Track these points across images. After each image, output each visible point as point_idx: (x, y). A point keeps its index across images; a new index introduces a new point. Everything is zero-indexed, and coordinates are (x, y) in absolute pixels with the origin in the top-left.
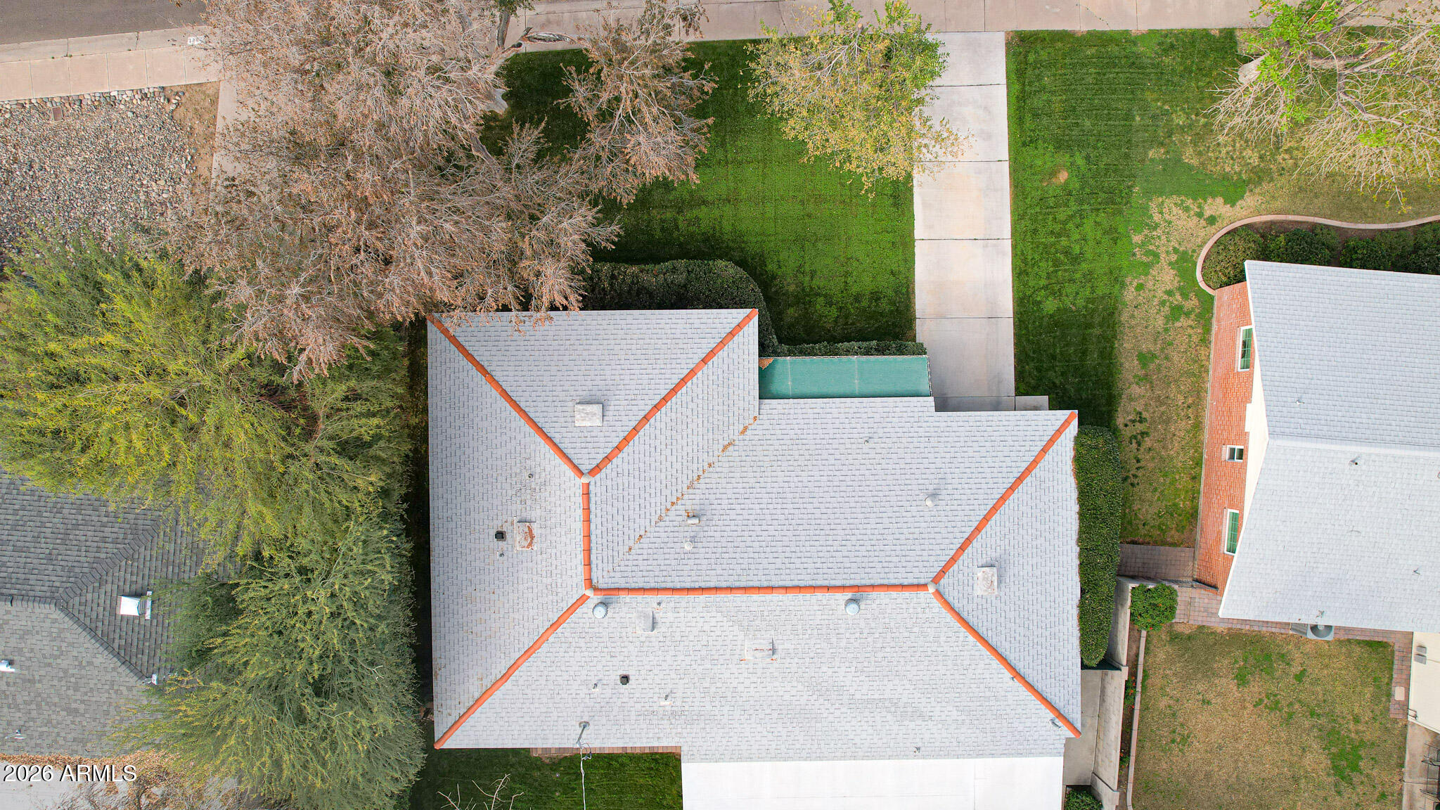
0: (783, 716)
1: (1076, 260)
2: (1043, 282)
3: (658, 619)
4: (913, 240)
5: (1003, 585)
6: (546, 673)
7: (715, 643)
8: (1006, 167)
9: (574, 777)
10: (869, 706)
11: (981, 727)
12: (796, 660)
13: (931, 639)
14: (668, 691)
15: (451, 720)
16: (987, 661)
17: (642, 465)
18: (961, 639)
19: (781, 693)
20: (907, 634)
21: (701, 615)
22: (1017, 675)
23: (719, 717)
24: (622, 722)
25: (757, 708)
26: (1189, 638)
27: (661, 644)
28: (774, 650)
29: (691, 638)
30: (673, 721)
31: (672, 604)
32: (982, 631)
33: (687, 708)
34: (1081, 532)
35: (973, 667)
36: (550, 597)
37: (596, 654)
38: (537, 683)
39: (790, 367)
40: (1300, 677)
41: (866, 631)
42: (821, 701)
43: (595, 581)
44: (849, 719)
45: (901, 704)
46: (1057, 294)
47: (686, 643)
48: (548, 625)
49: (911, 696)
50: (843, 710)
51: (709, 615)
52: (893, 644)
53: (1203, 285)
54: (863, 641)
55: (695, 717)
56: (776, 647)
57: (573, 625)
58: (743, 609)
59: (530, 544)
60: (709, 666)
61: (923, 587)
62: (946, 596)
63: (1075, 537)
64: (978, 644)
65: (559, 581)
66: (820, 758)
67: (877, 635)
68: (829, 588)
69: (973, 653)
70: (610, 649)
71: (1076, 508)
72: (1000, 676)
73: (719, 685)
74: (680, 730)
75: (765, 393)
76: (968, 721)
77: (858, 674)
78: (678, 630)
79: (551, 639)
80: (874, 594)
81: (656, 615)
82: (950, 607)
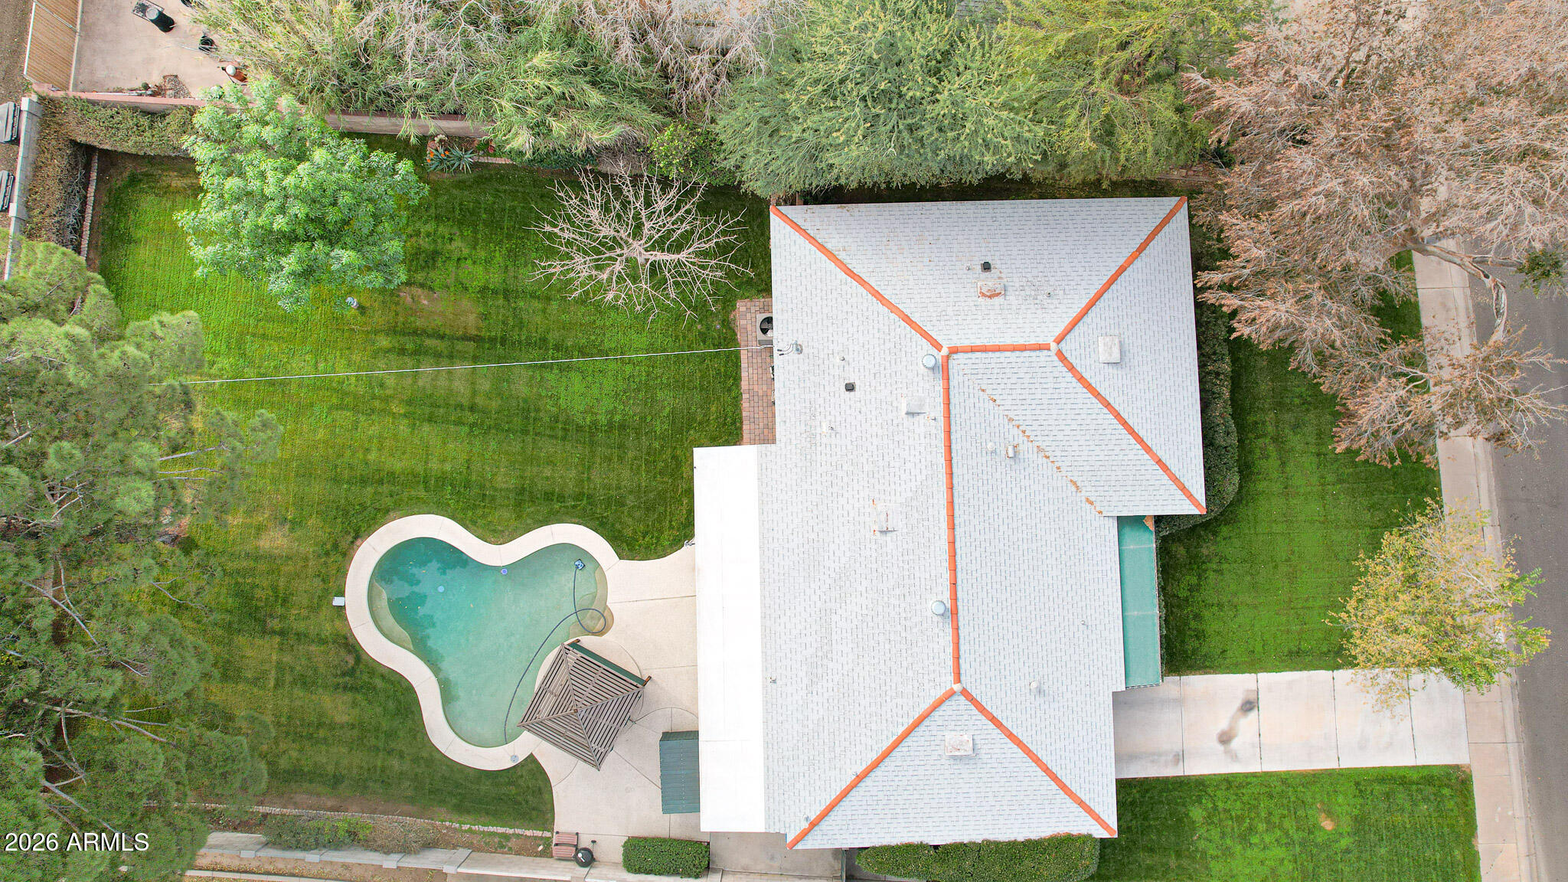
0: (811, 544)
1: (1244, 838)
2: (1220, 805)
3: (917, 418)
4: (1256, 671)
5: (952, 762)
6: (855, 311)
7: (892, 474)
8: (1332, 765)
9: (716, 342)
10: (823, 630)
11: (800, 745)
12: (874, 555)
13: (900, 690)
14: (838, 429)
15: (800, 222)
16: (875, 748)
17: (1063, 401)
18: (900, 720)
19: (837, 541)
20: (905, 664)
21: (923, 460)
22: (860, 778)
23: (809, 480)
24: (802, 385)
25: (820, 518)
27: (890, 422)
28: (885, 532)
29: (897, 451)
30: (804, 436)
31: (934, 431)
32: (909, 741)
33: (819, 448)
34: (997, 843)
35: (869, 733)
36: (934, 314)
37: (877, 360)
38: (844, 303)
39: (1146, 545)
41: (908, 624)
42: (828, 581)
43: (955, 356)
44: (808, 609)
45: (825, 661)
46: (1209, 820)
47: (891, 446)
48: (907, 312)
49: (835, 671)
50: (819, 604)
51: (923, 467)
52: (894, 651)
54: (897, 620)
55: (808, 457)
56: (889, 534)
57: (908, 336)
58: (931, 501)
59: (984, 295)
60: (865, 470)
61: (958, 679)
62: (947, 703)
63: (992, 838)
64: (895, 737)
65: (952, 323)
66: (763, 582)
67: (903, 634)
68: (954, 584)
69: (885, 732)
70: (883, 372)
71: (1021, 838)
72: (858, 762)
73: (845, 479)
74: (794, 442)
75: (1123, 522)
76: (806, 730)
77: (860, 618)
78: (906, 438)
79: (893, 316)
80: (949, 630)
81: (922, 416)
82: (935, 707)
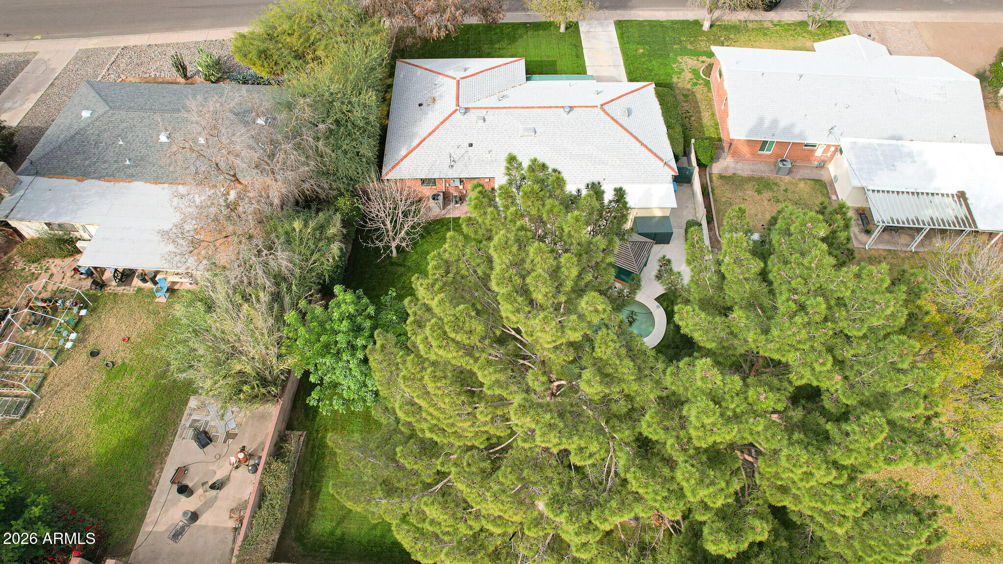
1: (651, 71)
4: (585, 66)
5: (631, 116)
6: (436, 143)
7: (510, 129)
8: (619, 49)
10: (579, 158)
12: (545, 137)
13: (602, 128)
14: (490, 150)
15: (392, 165)
16: (628, 138)
18: (615, 128)
19: (539, 152)
20: (591, 126)
21: (504, 117)
22: (642, 144)
24: (468, 165)
26: (729, 177)
27: (487, 129)
29: (500, 127)
30: (492, 165)
31: (492, 113)
32: (625, 126)
33: (498, 159)
35: (623, 140)
36: (441, 114)
37: (459, 134)
38: (432, 147)
40: (786, 190)
41: (574, 124)
42: (558, 155)
43: (460, 105)
44: (571, 164)
45: (593, 157)
47: (498, 129)
48: (439, 123)
49: (597, 153)
50: (568, 160)
51: (508, 117)
52: (586, 130)
53: (704, 77)
54: (573, 128)
56: (536, 131)
57: (450, 122)
58: (522, 115)
59: (434, 103)
60: (508, 139)
61: (597, 106)
62: (605, 110)
63: (661, 114)
64: (623, 130)
65: (445, 109)
67: (579, 126)
68: (557, 107)
69: (621, 134)
70: (465, 132)
71: (659, 106)
72: (635, 144)
73: (512, 148)
74: (494, 169)
76: (624, 166)
77: (573, 143)
78: (495, 123)
79: (440, 128)
80: (575, 109)
81: (485, 118)
82: (608, 114)
